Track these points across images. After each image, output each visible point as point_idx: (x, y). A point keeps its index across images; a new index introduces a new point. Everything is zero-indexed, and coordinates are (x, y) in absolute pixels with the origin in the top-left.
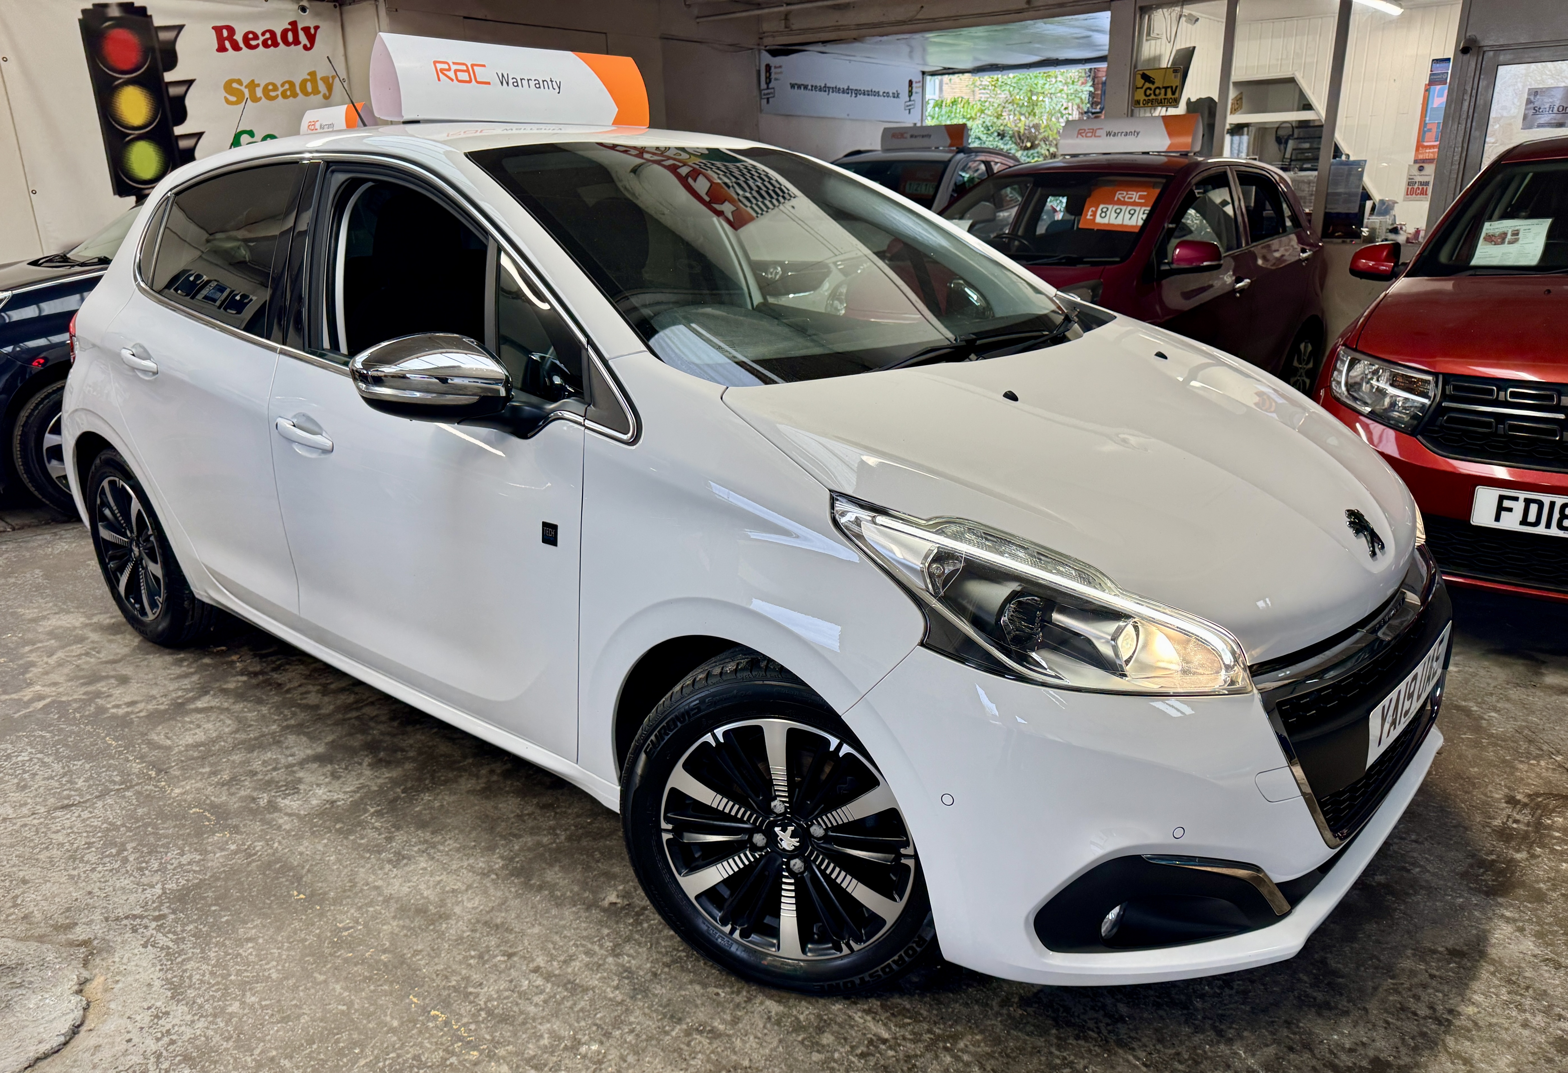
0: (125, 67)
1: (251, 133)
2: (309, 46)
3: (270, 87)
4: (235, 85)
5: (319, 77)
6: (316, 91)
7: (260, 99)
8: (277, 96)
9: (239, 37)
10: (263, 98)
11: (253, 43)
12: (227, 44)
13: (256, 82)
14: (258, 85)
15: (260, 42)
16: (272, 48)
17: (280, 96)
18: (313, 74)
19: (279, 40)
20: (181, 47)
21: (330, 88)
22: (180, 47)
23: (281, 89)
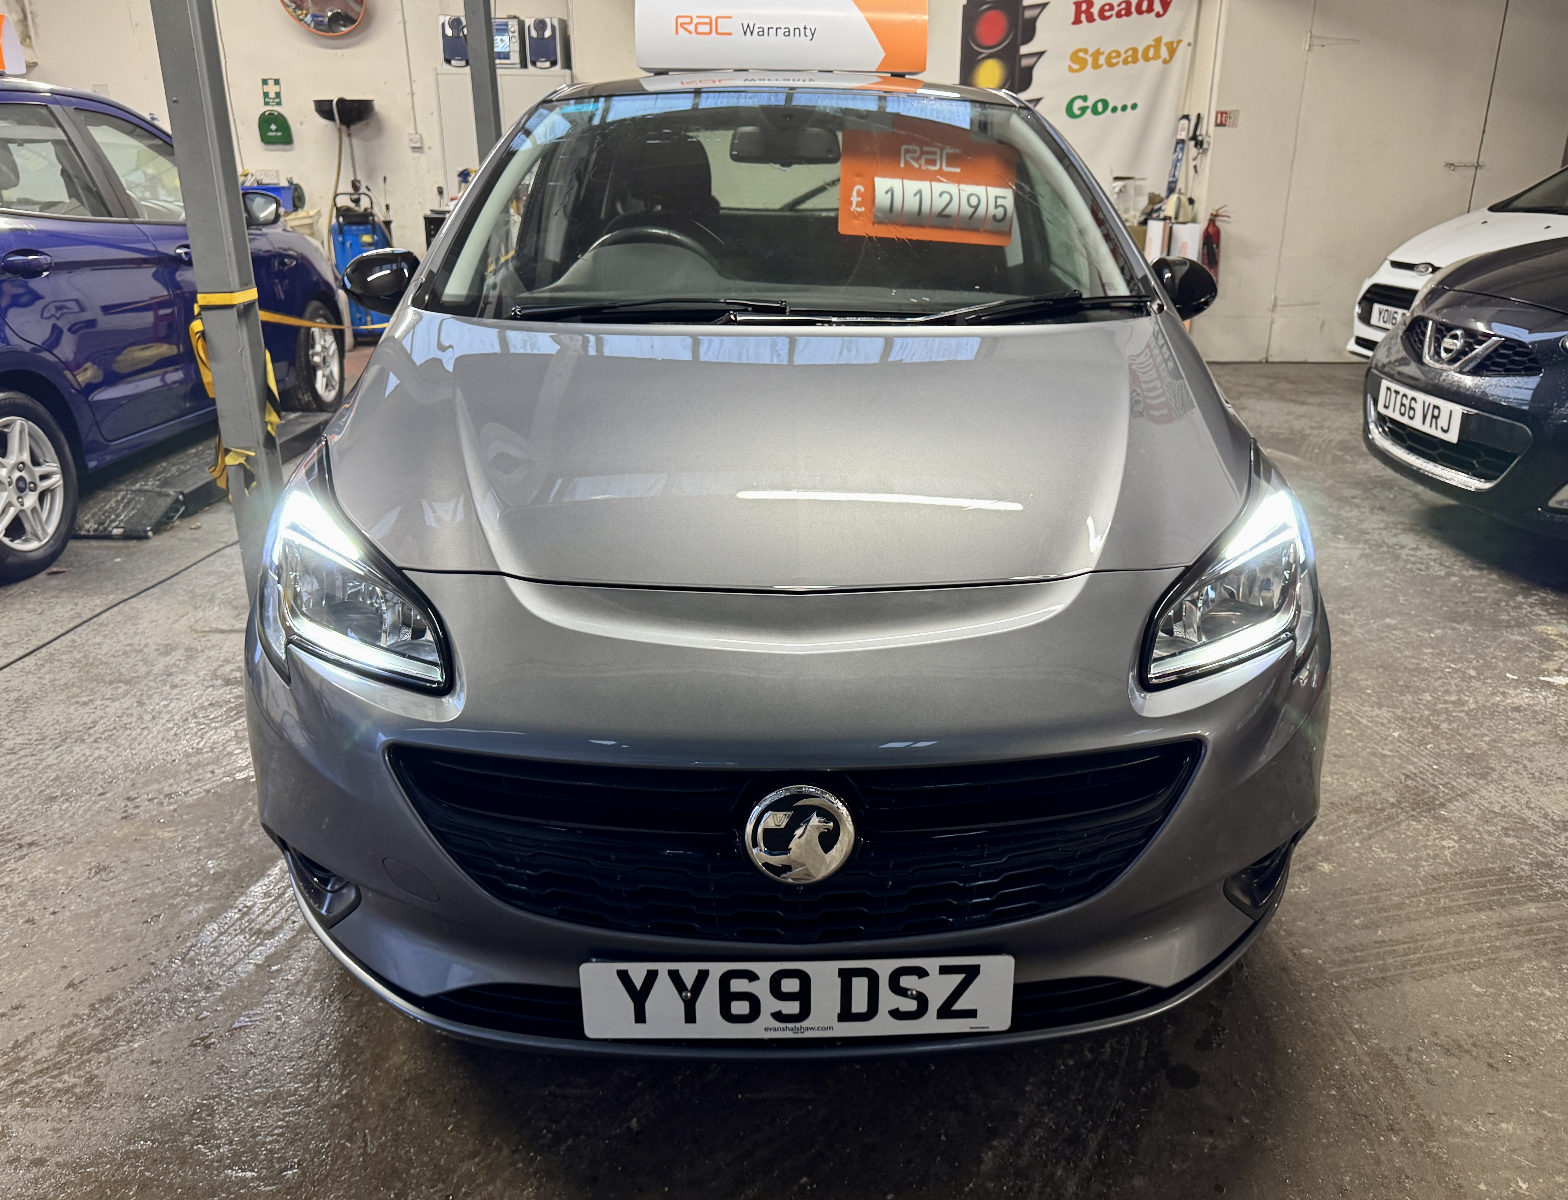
0: (990, 44)
1: (1085, 98)
2: (1161, 12)
3: (1114, 55)
4: (1081, 54)
5: (1164, 41)
6: (1157, 56)
7: (1102, 65)
8: (1118, 62)
9: (1095, 10)
10: (1105, 66)
11: (1107, 14)
12: (1083, 17)
13: (1101, 50)
14: (1103, 53)
15: (1114, 12)
16: (1125, 18)
17: (1121, 63)
18: (1158, 41)
19: (1133, 9)
20: (1041, 25)
21: (1172, 51)
22: (1039, 24)
23: (1123, 56)
